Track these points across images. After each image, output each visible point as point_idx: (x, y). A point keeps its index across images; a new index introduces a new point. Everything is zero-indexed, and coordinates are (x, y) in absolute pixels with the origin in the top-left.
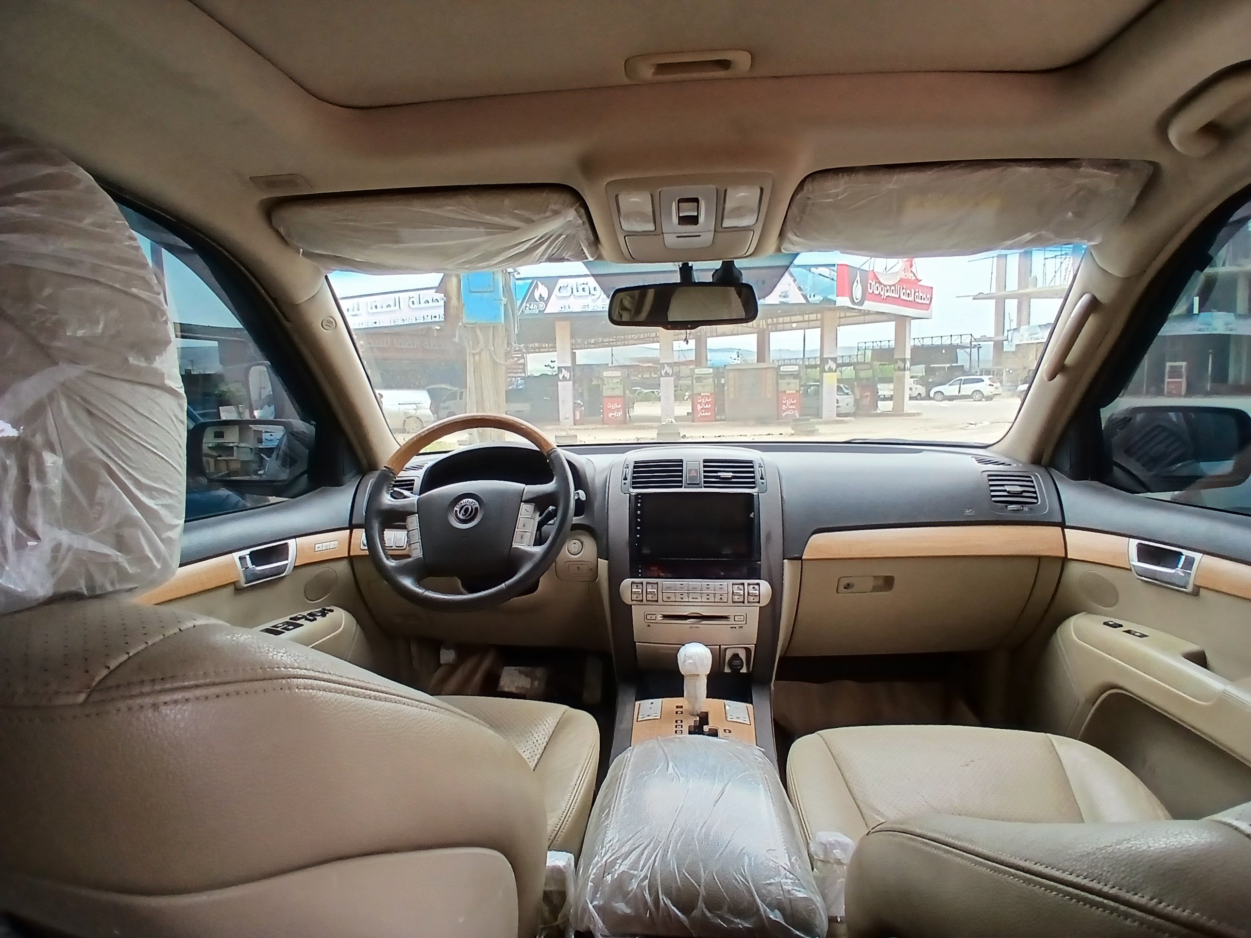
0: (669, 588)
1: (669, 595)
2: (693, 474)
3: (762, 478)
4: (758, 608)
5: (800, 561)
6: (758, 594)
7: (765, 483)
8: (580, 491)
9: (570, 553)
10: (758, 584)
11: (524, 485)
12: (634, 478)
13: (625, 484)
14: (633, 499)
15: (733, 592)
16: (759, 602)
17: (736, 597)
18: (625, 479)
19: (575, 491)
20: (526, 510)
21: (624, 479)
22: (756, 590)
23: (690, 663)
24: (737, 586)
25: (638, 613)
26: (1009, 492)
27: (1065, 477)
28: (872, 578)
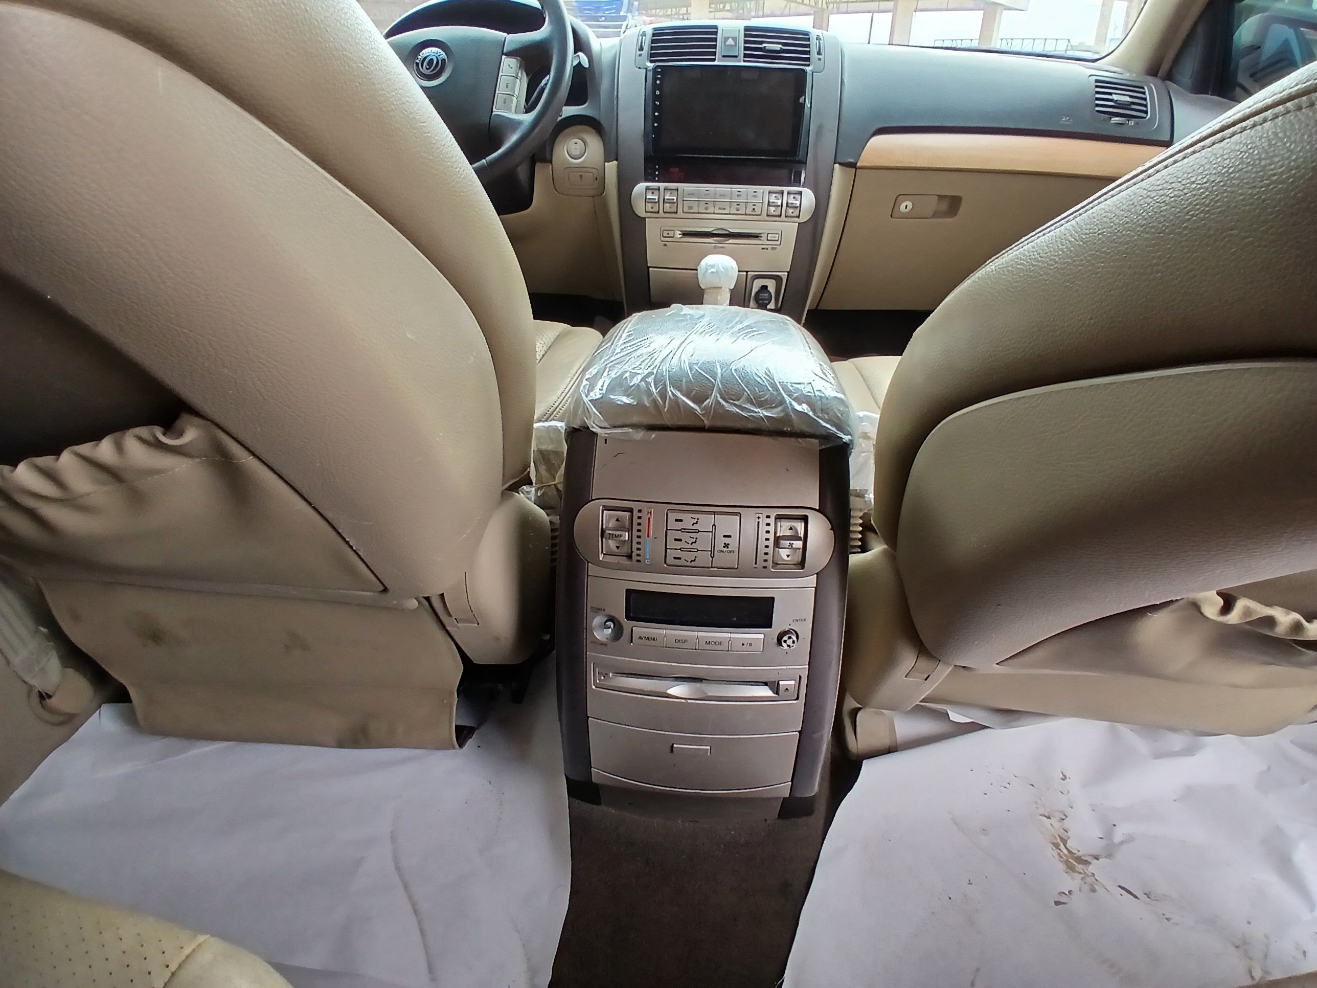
0: (691, 194)
1: (690, 204)
2: (730, 42)
3: (819, 53)
4: (797, 224)
5: (854, 169)
6: (798, 205)
7: (822, 60)
8: (580, 54)
9: (569, 156)
10: (800, 193)
11: (505, 34)
12: (652, 48)
13: (640, 55)
14: (650, 75)
15: (769, 202)
16: (798, 217)
17: (772, 209)
18: (641, 49)
19: (575, 54)
20: (509, 65)
21: (639, 50)
22: (797, 200)
23: (712, 272)
24: (774, 195)
25: (653, 229)
26: (1116, 102)
27: (1184, 91)
28: (937, 197)
